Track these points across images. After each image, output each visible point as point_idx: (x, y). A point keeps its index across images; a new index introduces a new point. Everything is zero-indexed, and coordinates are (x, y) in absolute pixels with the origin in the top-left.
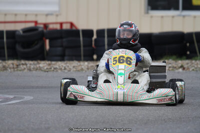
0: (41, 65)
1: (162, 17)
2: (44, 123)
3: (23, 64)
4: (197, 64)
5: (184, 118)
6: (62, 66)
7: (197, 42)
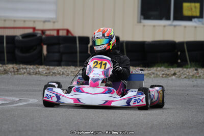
0: (40, 70)
1: (154, 26)
3: (22, 68)
4: (189, 72)
6: (60, 71)
7: (188, 51)
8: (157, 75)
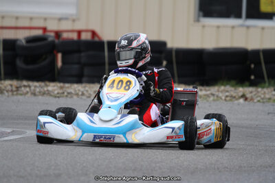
0: (50, 88)
1: (218, 27)
2: (53, 167)
3: (25, 86)
4: (265, 93)
5: (245, 167)
6: (79, 90)
7: (266, 63)
8: (217, 96)
